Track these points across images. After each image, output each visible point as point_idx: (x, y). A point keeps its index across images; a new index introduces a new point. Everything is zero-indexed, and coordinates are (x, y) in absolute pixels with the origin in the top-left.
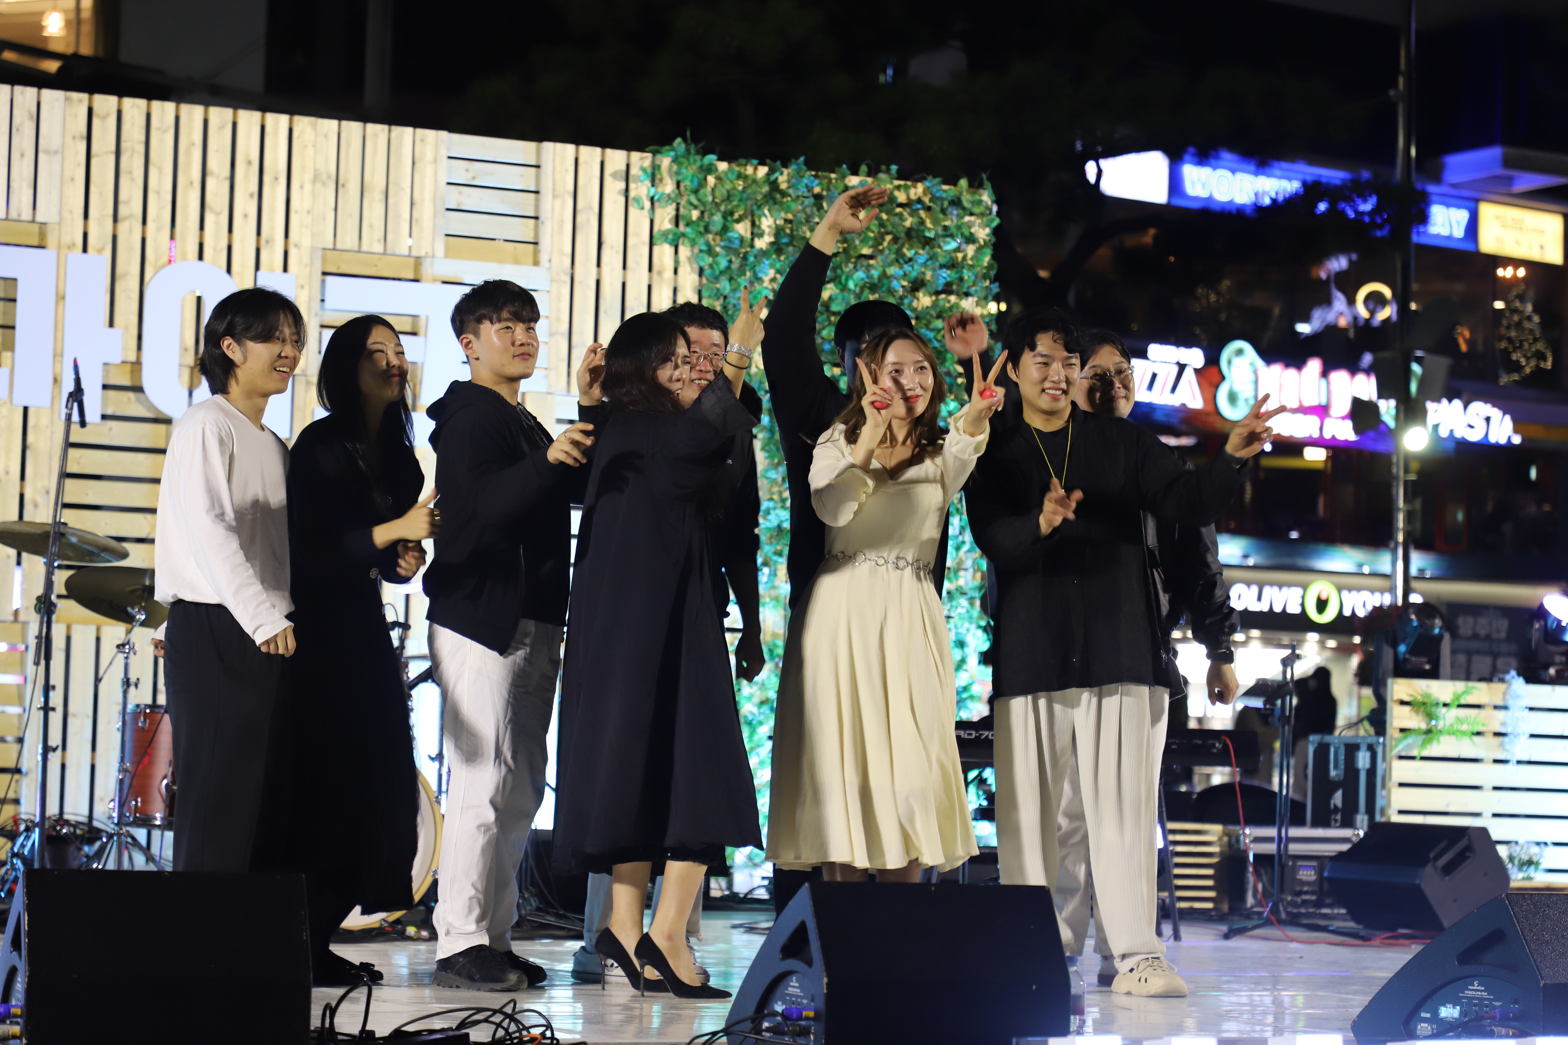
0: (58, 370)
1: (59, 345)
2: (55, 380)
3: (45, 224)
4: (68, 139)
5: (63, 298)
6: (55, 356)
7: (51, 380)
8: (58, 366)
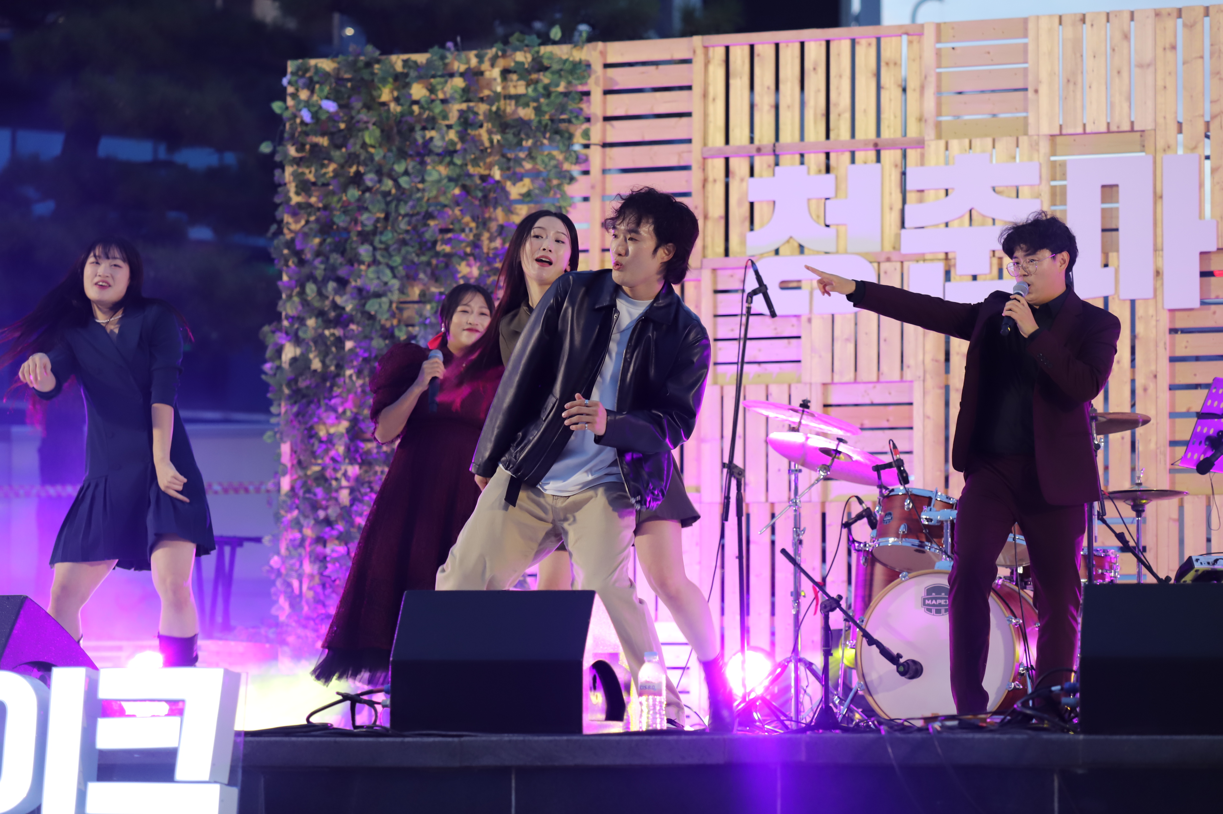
0: (1160, 264)
1: (1159, 240)
2: (1158, 273)
3: (1143, 131)
4: (1160, 51)
5: (1161, 197)
6: (1155, 250)
7: (1151, 273)
8: (1159, 259)
